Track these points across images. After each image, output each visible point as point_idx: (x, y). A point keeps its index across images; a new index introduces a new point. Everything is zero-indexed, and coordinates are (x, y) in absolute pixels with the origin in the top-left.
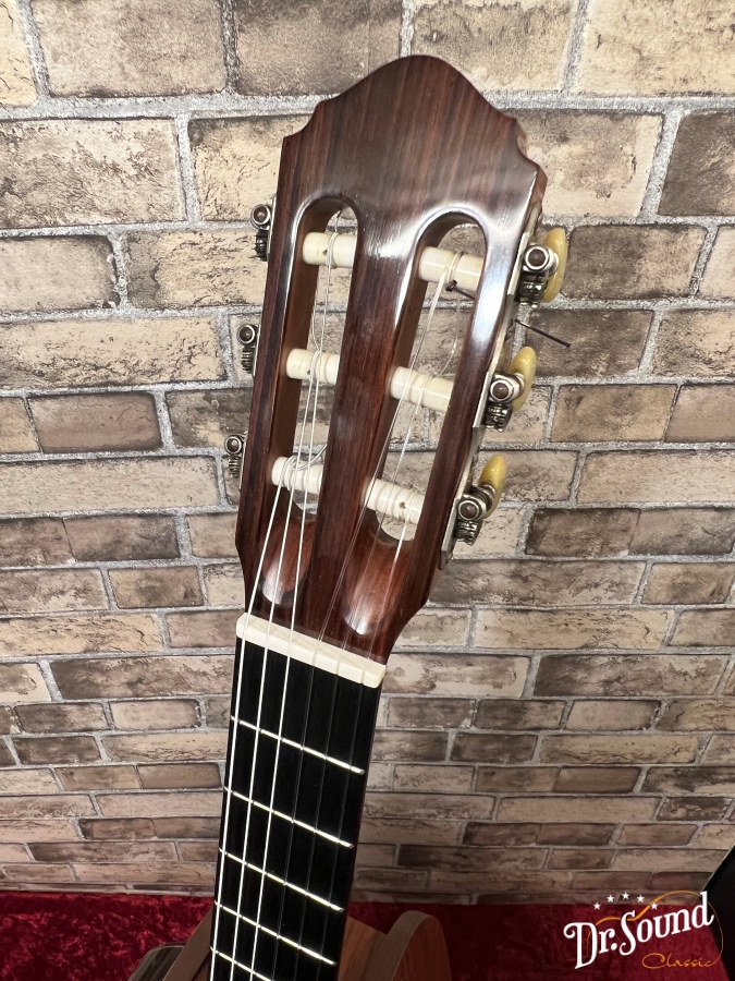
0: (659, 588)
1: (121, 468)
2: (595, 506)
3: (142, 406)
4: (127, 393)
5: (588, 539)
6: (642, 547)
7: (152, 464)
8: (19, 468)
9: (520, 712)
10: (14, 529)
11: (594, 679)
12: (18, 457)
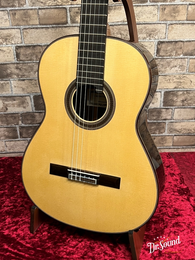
0: (192, 67)
1: (57, 30)
2: (172, 40)
3: (64, 11)
4: (61, 8)
5: (172, 51)
6: (186, 53)
7: (65, 29)
8: (33, 30)
9: (160, 113)
10: (30, 49)
11: (179, 100)
12: (34, 26)
